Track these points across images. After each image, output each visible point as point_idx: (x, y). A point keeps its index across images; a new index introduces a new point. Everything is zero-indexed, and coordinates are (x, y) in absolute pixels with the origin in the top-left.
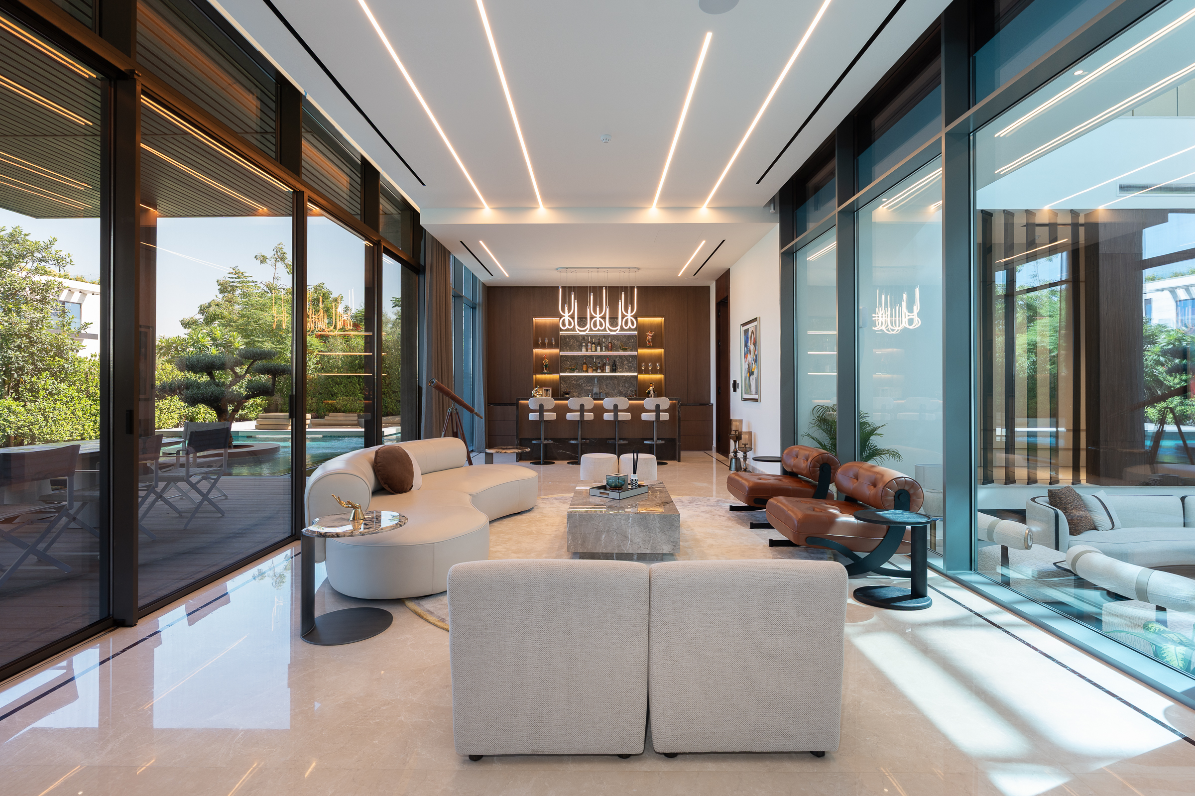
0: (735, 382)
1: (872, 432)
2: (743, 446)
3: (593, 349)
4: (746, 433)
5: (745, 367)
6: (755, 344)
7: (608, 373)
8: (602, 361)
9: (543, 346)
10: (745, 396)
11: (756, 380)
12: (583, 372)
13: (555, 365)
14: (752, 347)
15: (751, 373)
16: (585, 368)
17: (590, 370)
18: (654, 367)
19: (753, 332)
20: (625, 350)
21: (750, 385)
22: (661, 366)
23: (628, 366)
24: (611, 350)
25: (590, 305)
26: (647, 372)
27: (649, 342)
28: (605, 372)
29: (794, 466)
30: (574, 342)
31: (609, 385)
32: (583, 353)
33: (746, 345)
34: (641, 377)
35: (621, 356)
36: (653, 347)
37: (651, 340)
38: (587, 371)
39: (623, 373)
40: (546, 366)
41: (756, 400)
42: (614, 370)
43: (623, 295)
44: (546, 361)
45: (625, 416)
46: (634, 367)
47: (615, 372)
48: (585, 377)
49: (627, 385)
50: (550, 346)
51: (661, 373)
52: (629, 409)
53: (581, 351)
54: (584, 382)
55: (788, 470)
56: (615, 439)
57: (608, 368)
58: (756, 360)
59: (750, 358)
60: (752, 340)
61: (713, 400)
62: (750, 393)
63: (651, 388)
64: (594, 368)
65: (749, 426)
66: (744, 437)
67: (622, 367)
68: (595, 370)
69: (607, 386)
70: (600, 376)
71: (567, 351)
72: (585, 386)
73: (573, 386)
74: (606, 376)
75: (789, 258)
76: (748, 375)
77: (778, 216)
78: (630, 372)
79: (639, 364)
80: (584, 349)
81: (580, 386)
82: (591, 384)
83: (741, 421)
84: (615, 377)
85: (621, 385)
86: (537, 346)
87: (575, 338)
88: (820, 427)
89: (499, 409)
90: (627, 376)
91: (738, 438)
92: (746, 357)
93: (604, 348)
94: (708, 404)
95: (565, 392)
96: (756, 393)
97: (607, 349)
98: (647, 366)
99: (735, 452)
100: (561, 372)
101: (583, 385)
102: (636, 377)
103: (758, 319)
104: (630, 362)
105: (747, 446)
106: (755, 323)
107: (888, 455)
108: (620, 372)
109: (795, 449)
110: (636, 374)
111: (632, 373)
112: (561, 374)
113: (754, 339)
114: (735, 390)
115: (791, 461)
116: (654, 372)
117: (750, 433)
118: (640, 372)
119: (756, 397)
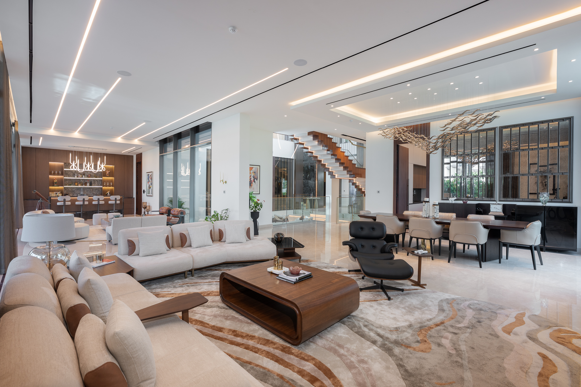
0: (144, 190)
1: (183, 204)
2: (147, 210)
3: (81, 176)
4: (148, 206)
5: (148, 186)
6: (151, 179)
7: (88, 186)
8: (85, 181)
9: (54, 174)
10: (148, 195)
11: (152, 190)
12: (76, 185)
13: (61, 182)
14: (150, 180)
15: (150, 188)
16: (76, 184)
17: (79, 185)
18: (110, 184)
19: (150, 175)
20: (96, 177)
21: (149, 191)
22: (113, 184)
23: (98, 184)
24: (90, 177)
25: (85, 161)
26: (106, 186)
27: (107, 174)
28: (87, 186)
29: (162, 212)
30: (70, 173)
31: (88, 191)
32: (76, 178)
33: (148, 179)
34: (103, 188)
35: (94, 180)
36: (109, 177)
37: (108, 174)
38: (77, 185)
39: (95, 186)
40: (56, 183)
41: (152, 196)
42: (91, 185)
43: (100, 159)
44: (56, 181)
45: (102, 202)
46: (100, 184)
47: (92, 186)
48: (76, 187)
49: (97, 191)
50: (58, 174)
51: (113, 186)
52: (104, 200)
53: (74, 177)
54: (76, 190)
55: (161, 213)
56: (98, 211)
57: (88, 184)
58: (151, 184)
59: (150, 183)
60: (150, 178)
61: (135, 196)
62: (150, 194)
63: (108, 192)
64: (81, 184)
65: (149, 204)
66: (148, 208)
67: (95, 183)
68: (82, 185)
69: (87, 191)
70: (84, 188)
71: (67, 177)
72: (76, 191)
73: (70, 191)
74: (87, 188)
75: (162, 158)
76: (149, 188)
77: (159, 145)
78: (98, 186)
79: (102, 183)
80: (76, 176)
81: (73, 191)
82: (79, 191)
83: (146, 203)
84: (91, 188)
85: (94, 191)
86: (51, 174)
87: (71, 171)
88: (170, 203)
89: (30, 202)
90: (97, 188)
91: (145, 208)
92: (148, 182)
93: (86, 176)
94: (132, 198)
95: (66, 194)
96: (152, 194)
97: (88, 177)
98: (106, 184)
99: (145, 212)
100: (65, 185)
101: (75, 191)
102: (101, 188)
103: (152, 172)
104: (98, 182)
105: (148, 210)
106: (152, 173)
107: (186, 209)
108: (94, 186)
109: (163, 208)
110: (102, 187)
111: (99, 186)
112: (64, 186)
113: (151, 178)
114: (144, 193)
115: (162, 211)
116: (110, 186)
117: (149, 206)
118: (103, 186)
119: (152, 195)
